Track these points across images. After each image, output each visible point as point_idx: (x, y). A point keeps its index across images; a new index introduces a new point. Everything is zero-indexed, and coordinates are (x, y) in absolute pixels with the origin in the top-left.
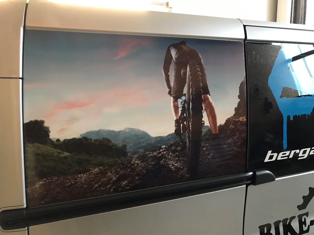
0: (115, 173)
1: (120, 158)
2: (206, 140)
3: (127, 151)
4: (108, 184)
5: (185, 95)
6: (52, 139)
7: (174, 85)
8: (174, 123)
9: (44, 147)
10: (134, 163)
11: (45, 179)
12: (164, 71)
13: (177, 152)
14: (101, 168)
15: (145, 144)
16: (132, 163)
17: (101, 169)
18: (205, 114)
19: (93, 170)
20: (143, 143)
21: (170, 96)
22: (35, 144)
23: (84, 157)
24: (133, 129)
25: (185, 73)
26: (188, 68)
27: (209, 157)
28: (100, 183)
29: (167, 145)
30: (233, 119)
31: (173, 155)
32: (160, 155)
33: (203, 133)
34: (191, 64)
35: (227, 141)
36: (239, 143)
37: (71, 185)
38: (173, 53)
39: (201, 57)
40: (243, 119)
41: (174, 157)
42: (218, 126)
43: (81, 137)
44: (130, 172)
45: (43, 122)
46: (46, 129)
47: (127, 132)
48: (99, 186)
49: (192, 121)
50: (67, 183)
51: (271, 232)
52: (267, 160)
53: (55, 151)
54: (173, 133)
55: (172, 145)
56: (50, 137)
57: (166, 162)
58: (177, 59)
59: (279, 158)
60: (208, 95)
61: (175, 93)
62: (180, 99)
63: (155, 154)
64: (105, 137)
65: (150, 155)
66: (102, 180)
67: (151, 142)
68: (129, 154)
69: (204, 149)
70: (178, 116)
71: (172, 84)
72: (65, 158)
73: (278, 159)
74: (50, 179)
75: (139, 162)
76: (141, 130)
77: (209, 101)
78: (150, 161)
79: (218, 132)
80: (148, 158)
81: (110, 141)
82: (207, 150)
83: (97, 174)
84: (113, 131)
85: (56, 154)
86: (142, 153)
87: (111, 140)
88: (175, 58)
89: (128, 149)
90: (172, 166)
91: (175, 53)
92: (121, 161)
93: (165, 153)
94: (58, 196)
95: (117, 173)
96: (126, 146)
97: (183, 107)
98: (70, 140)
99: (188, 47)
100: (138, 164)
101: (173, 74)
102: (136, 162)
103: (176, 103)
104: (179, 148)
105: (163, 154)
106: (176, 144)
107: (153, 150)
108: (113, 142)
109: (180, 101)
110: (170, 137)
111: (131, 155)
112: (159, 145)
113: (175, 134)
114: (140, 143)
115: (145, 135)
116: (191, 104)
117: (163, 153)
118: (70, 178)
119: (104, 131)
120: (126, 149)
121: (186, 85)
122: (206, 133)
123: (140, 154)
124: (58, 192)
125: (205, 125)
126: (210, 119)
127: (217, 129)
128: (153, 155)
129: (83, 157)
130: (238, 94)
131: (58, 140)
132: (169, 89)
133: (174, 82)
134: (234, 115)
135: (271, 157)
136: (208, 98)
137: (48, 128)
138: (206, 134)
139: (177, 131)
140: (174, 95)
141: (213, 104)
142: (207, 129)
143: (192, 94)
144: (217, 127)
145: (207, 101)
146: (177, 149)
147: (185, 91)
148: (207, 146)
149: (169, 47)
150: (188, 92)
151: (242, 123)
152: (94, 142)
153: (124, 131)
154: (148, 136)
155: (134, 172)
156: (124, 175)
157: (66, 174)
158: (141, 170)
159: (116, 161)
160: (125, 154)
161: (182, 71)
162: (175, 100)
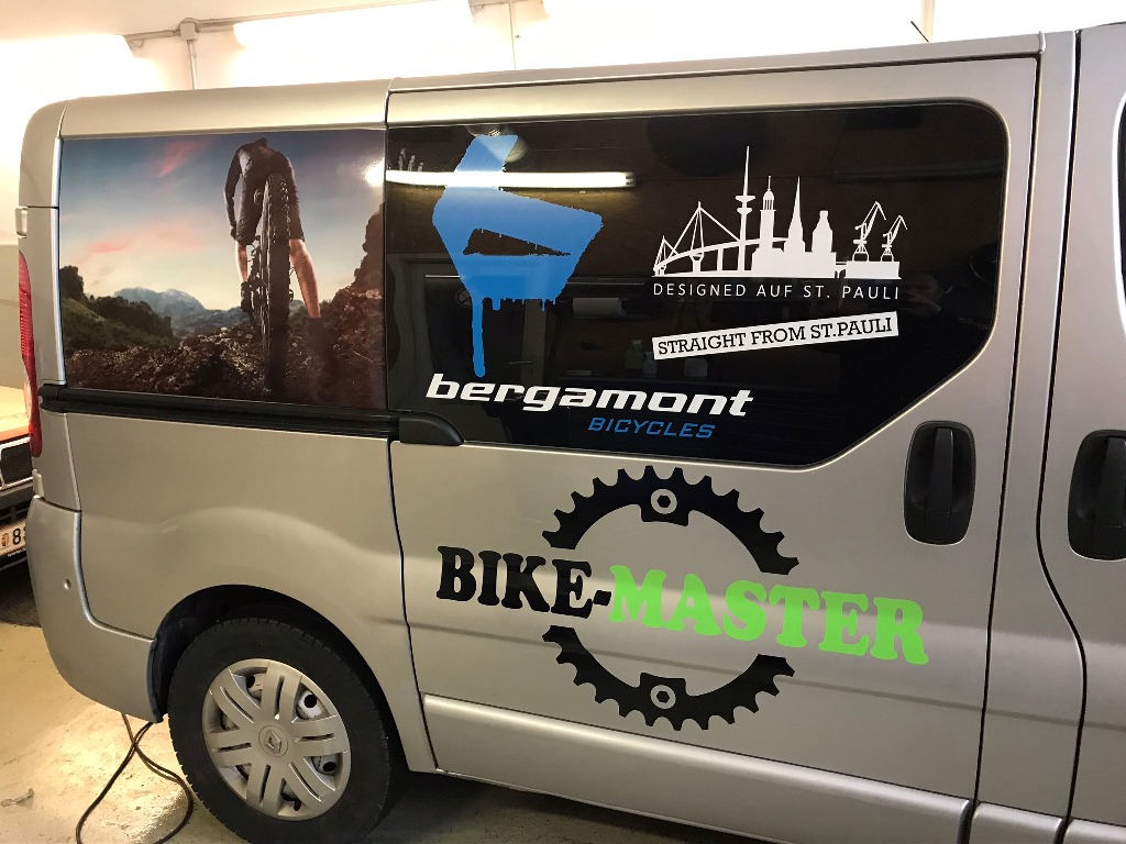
0: (158, 360)
1: (162, 337)
2: (298, 329)
3: (172, 327)
4: (151, 375)
5: (258, 238)
6: (85, 295)
7: (241, 220)
8: (241, 288)
9: (78, 304)
10: (183, 350)
11: (81, 351)
12: (226, 195)
13: (247, 342)
14: (141, 348)
16: (180, 348)
17: (140, 350)
18: (293, 277)
19: (131, 348)
20: (194, 318)
21: (233, 239)
22: (68, 298)
23: (120, 326)
24: (179, 292)
26: (266, 188)
27: (306, 363)
28: (141, 373)
30: (351, 291)
31: (240, 347)
32: (219, 343)
33: (291, 314)
35: (341, 336)
37: (108, 367)
38: (244, 162)
40: (374, 294)
41: (241, 351)
42: (320, 304)
43: (116, 296)
44: (177, 363)
45: (76, 269)
46: (80, 280)
47: (171, 296)
48: (140, 376)
49: (272, 287)
50: (104, 362)
52: (432, 393)
53: (89, 312)
54: (239, 307)
55: (236, 329)
56: (84, 292)
57: (230, 357)
58: (247, 172)
59: (464, 396)
60: (300, 241)
61: (242, 234)
62: (250, 246)
63: (211, 340)
64: (144, 300)
65: (204, 340)
66: (143, 367)
67: (205, 318)
68: (175, 334)
69: (294, 344)
70: (246, 277)
71: (238, 218)
72: (100, 324)
74: (87, 352)
75: (189, 349)
76: (189, 296)
77: (302, 253)
78: (205, 351)
80: (202, 344)
81: (149, 308)
82: (300, 348)
83: (136, 356)
84: (153, 292)
85: (90, 317)
86: (192, 334)
87: (151, 306)
88: (245, 170)
89: (175, 326)
90: (239, 367)
91: (247, 162)
92: (164, 342)
93: (226, 340)
94: (96, 379)
95: (160, 360)
96: (170, 319)
97: (256, 261)
98: (104, 299)
99: (270, 149)
100: (187, 352)
101: (241, 199)
102: (185, 348)
103: (243, 253)
104: (249, 336)
105: (224, 342)
106: (243, 328)
107: (209, 332)
109: (249, 248)
110: (234, 313)
111: (177, 335)
113: (242, 308)
114: (189, 318)
115: (196, 305)
116: (268, 255)
117: (223, 340)
118: (106, 355)
119: (142, 291)
120: (170, 324)
121: (262, 220)
123: (189, 336)
124: (95, 373)
125: (295, 298)
126: (304, 288)
127: (318, 310)
128: (208, 341)
130: (364, 241)
131: (92, 297)
132: (232, 226)
133: (241, 215)
135: (442, 389)
136: (300, 247)
137: (81, 278)
138: (297, 315)
139: (245, 304)
140: (239, 237)
141: (310, 259)
143: (271, 236)
144: (318, 305)
145: (298, 252)
147: (259, 231)
148: (300, 340)
149: (238, 151)
150: (265, 232)
151: (371, 303)
152: (131, 306)
153: (167, 293)
154: (201, 307)
155: (182, 364)
156: (170, 366)
157: (102, 349)
158: (193, 364)
159: (158, 341)
160: (169, 333)
161: (256, 194)
162: (242, 248)
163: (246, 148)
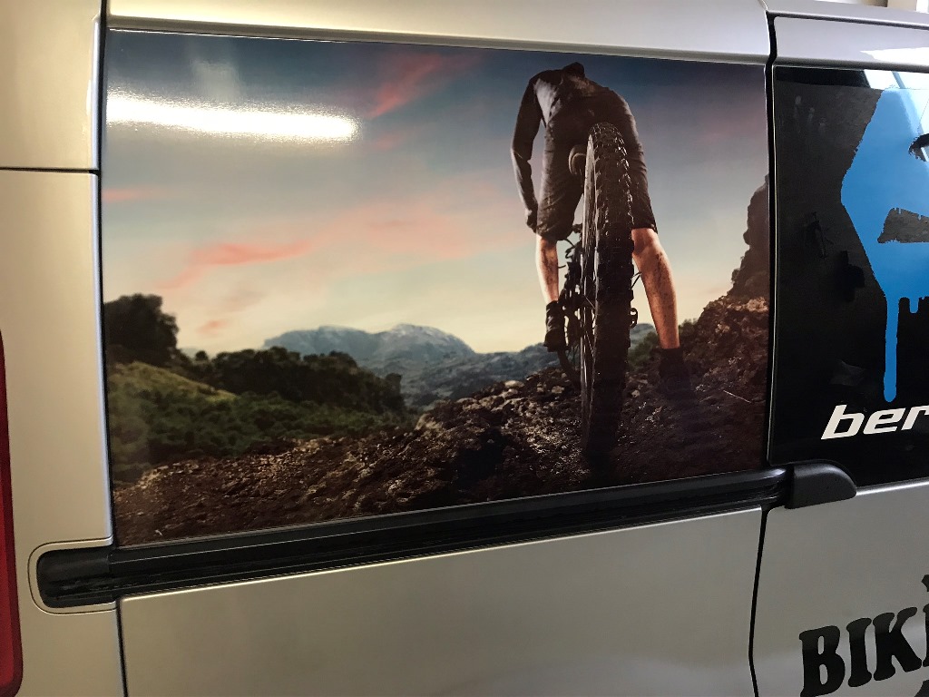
0: (366, 455)
1: (380, 412)
2: (642, 367)
3: (402, 392)
4: (348, 487)
5: (578, 229)
6: (184, 352)
7: (546, 199)
8: (545, 312)
9: (161, 373)
10: (424, 429)
11: (166, 467)
12: (515, 154)
13: (553, 400)
14: (326, 439)
15: (454, 373)
16: (418, 428)
17: (325, 443)
18: (639, 289)
19: (303, 444)
20: (451, 371)
21: (531, 230)
22: (136, 364)
23: (275, 405)
24: (421, 328)
25: (581, 162)
26: (590, 147)
27: (650, 418)
28: (323, 485)
29: (523, 380)
30: (728, 303)
31: (539, 409)
32: (500, 408)
33: (633, 346)
34: (598, 135)
35: (707, 371)
36: (743, 380)
37: (239, 487)
38: (545, 99)
39: (629, 112)
40: (758, 305)
41: (542, 415)
42: (679, 327)
43: (267, 348)
44: (411, 454)
45: (156, 301)
46: (168, 323)
47: (403, 337)
48: (321, 492)
49: (601, 307)
50: (229, 480)
51: (838, 652)
52: (830, 433)
53: (193, 387)
54: (540, 344)
55: (536, 379)
56: (179, 346)
57: (518, 429)
58: (555, 118)
59: (870, 430)
60: (651, 231)
61: (548, 222)
62: (564, 241)
63: (484, 404)
64: (338, 350)
65: (469, 407)
66: (330, 474)
67: (475, 368)
68: (408, 403)
69: (636, 393)
70: (555, 294)
71: (540, 195)
72: (223, 406)
73: (866, 432)
74: (181, 468)
75: (437, 426)
76: (443, 333)
77: (653, 250)
78: (470, 425)
79: (678, 344)
80: (465, 414)
81: (352, 363)
82: (644, 397)
83: (313, 456)
85: (195, 395)
86: (446, 399)
87: (355, 358)
88: (551, 114)
89: (407, 388)
90: (536, 442)
91: (552, 100)
92: (384, 421)
93: (514, 401)
94: (203, 517)
95: (371, 454)
96: (399, 377)
97: (574, 267)
98: (235, 356)
99: (592, 83)
100: (434, 432)
101: (544, 163)
102: (429, 425)
103: (550, 254)
104: (558, 390)
105: (509, 405)
106: (548, 378)
107: (480, 393)
108: (361, 364)
109: (562, 246)
110: (530, 355)
111: (413, 404)
112: (498, 378)
113: (545, 345)
114: (440, 371)
115: (455, 348)
116: (597, 255)
117: (508, 401)
118: (235, 465)
119: (334, 333)
120: (398, 387)
121: (584, 199)
122: (641, 345)
123: (439, 404)
124: (201, 506)
125: (639, 321)
126: (656, 305)
127: (675, 336)
128: (478, 407)
129: (273, 407)
130: (745, 228)
131: (201, 355)
132: (529, 209)
133: (546, 191)
134: (730, 293)
135: (844, 425)
136: (650, 240)
137: (172, 319)
138: (643, 347)
139: (553, 338)
140: (543, 228)
141: (666, 258)
142: (645, 333)
143: (600, 226)
144: (677, 328)
145: (647, 250)
146: (553, 391)
147: (580, 216)
148: (645, 385)
149: (533, 81)
150: (590, 219)
151: (753, 317)
152: (306, 363)
153: (392, 332)
154: (466, 350)
155: (422, 456)
156: (392, 463)
157: (225, 454)
158: (443, 450)
159: (371, 422)
160: (395, 401)
161: (572, 156)
162: (549, 245)
163: (549, 78)
